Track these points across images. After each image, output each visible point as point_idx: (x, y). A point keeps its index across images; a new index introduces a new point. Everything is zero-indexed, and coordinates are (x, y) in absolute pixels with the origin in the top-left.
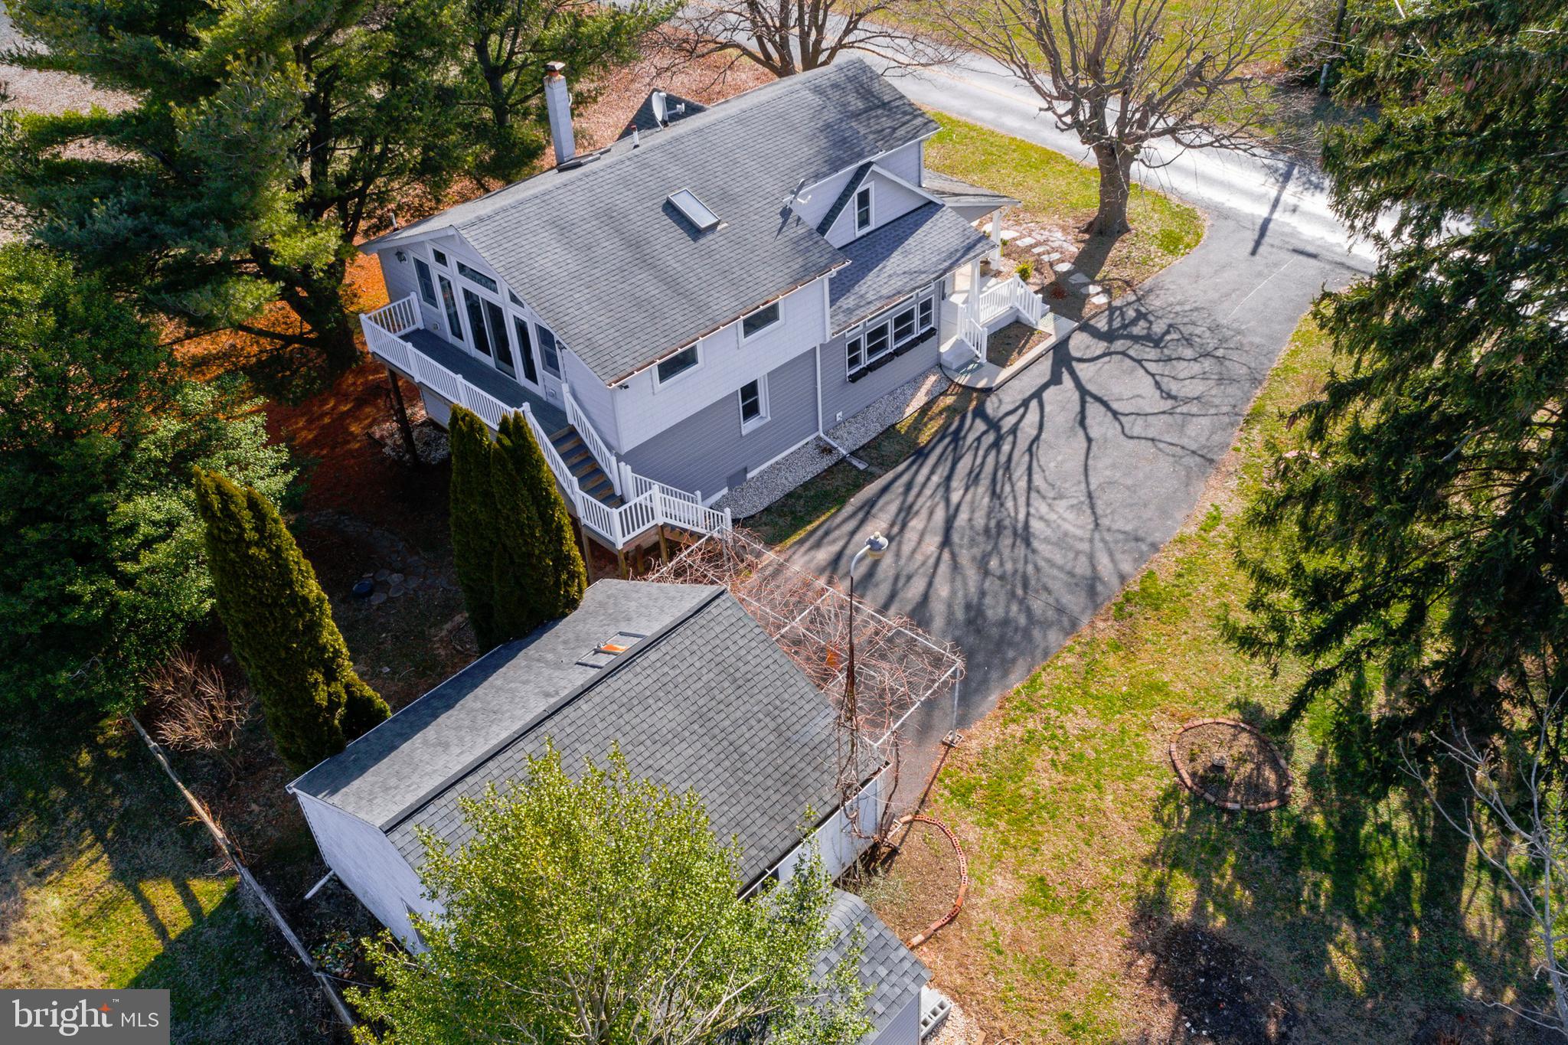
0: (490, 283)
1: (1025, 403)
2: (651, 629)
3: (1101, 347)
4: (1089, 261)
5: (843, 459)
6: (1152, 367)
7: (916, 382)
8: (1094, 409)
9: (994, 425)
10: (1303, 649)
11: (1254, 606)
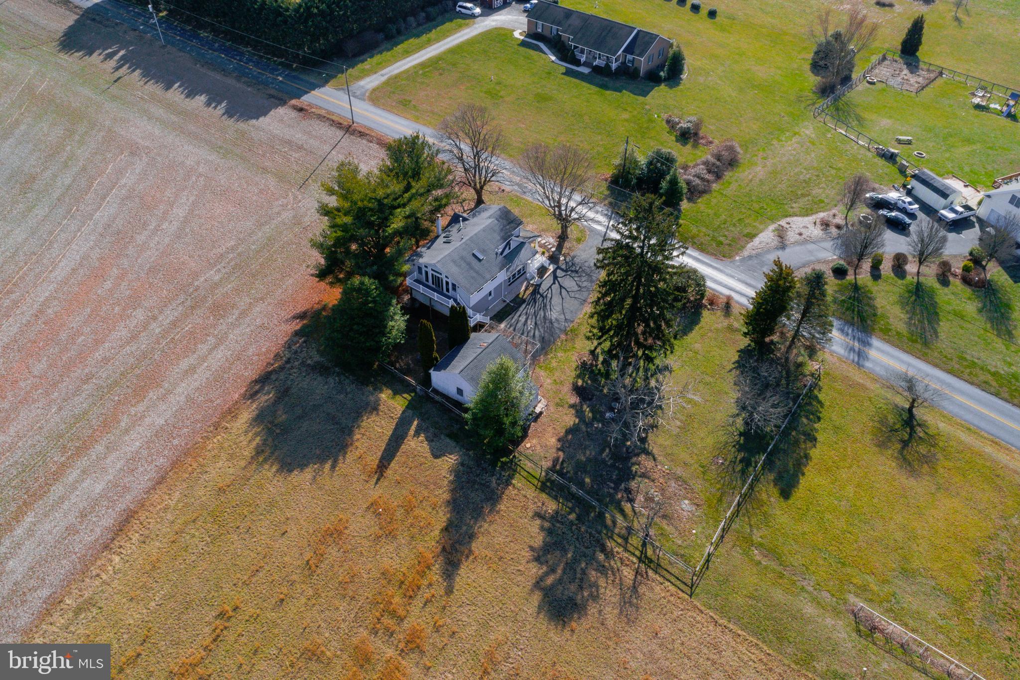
0: (441, 274)
1: (548, 289)
2: (490, 341)
3: (564, 274)
4: (560, 247)
5: (508, 304)
6: (576, 279)
7: (522, 284)
8: (563, 290)
9: (542, 296)
10: (597, 339)
11: (590, 332)
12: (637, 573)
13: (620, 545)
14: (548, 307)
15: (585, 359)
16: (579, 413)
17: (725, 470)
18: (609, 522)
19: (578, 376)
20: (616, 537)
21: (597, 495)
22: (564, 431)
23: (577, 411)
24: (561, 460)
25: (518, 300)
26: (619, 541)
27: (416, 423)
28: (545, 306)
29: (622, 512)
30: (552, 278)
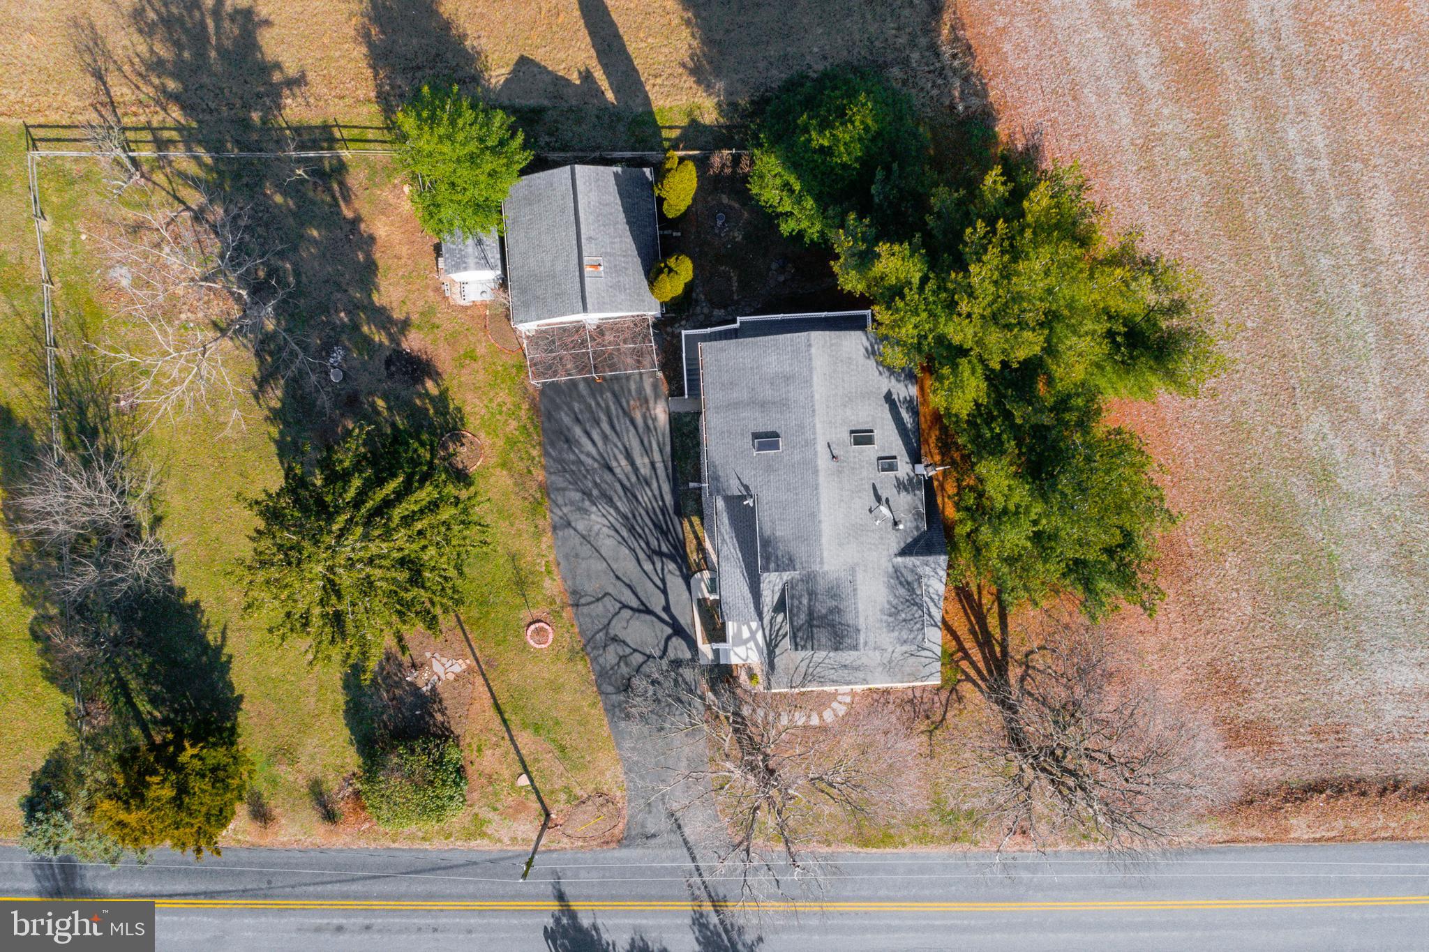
1: (663, 580)
3: (671, 652)
6: (638, 656)
8: (634, 601)
12: (112, 102)
13: (162, 129)
14: (625, 533)
15: (464, 450)
16: (381, 317)
17: (107, 392)
18: (200, 152)
19: (443, 397)
20: (174, 135)
21: (247, 185)
22: (380, 264)
23: (390, 320)
24: (342, 203)
25: (691, 504)
26: (166, 134)
27: (610, 96)
28: (632, 530)
29: (196, 183)
30: (682, 622)
